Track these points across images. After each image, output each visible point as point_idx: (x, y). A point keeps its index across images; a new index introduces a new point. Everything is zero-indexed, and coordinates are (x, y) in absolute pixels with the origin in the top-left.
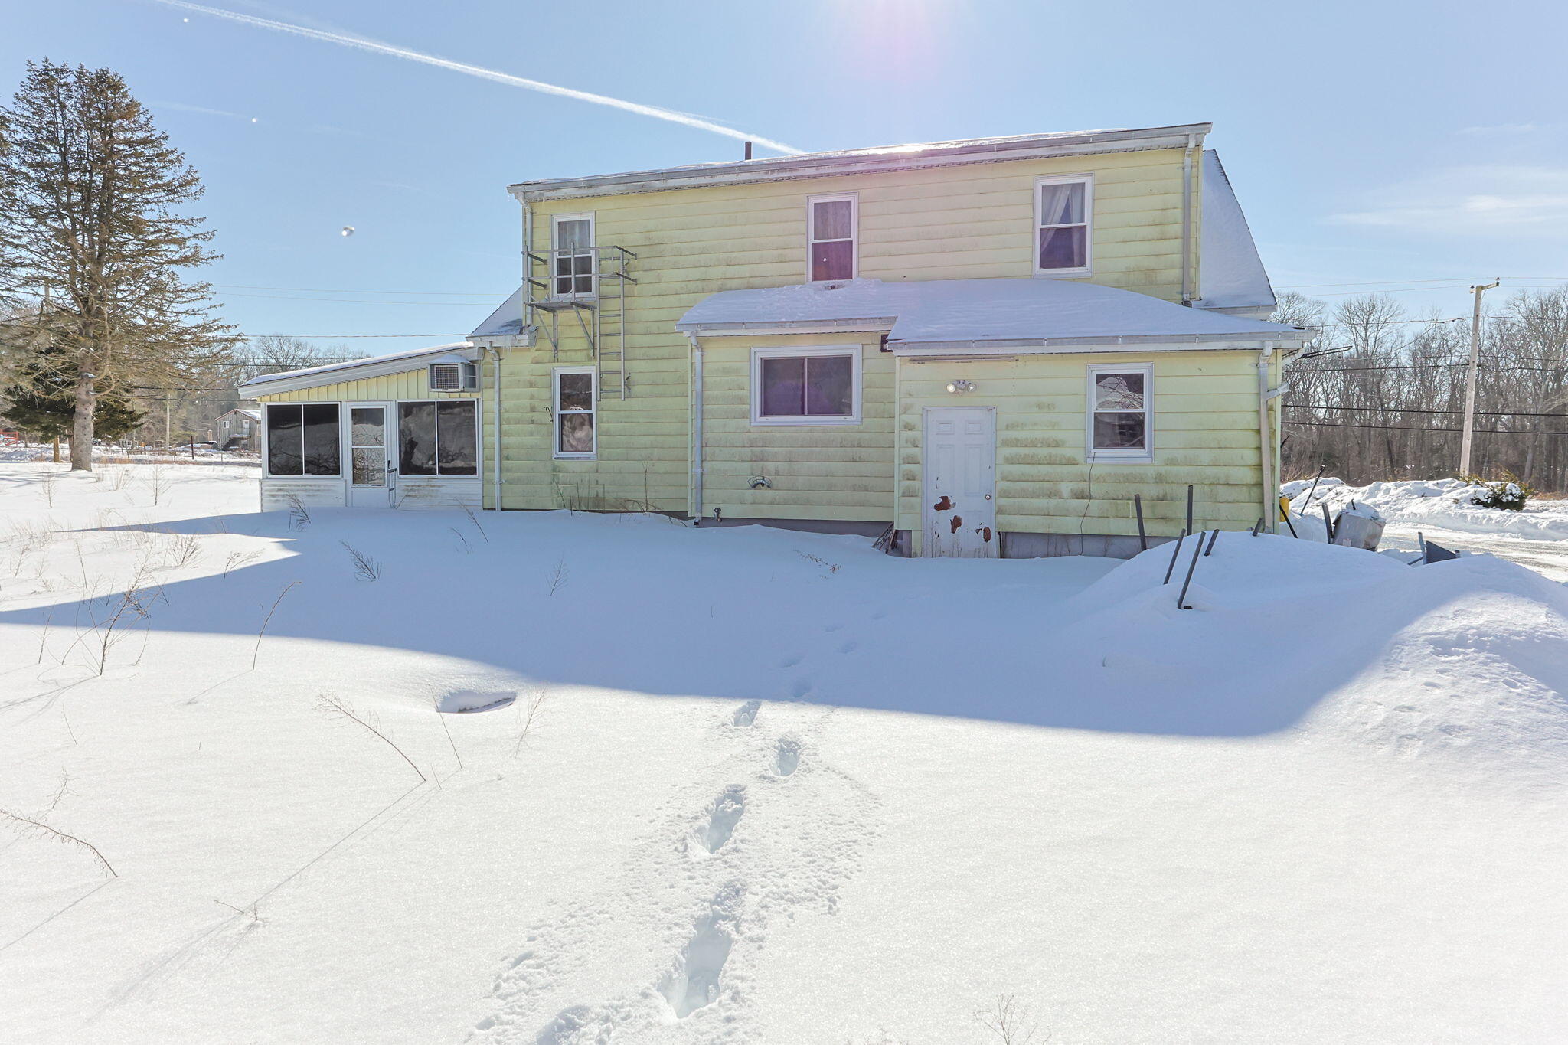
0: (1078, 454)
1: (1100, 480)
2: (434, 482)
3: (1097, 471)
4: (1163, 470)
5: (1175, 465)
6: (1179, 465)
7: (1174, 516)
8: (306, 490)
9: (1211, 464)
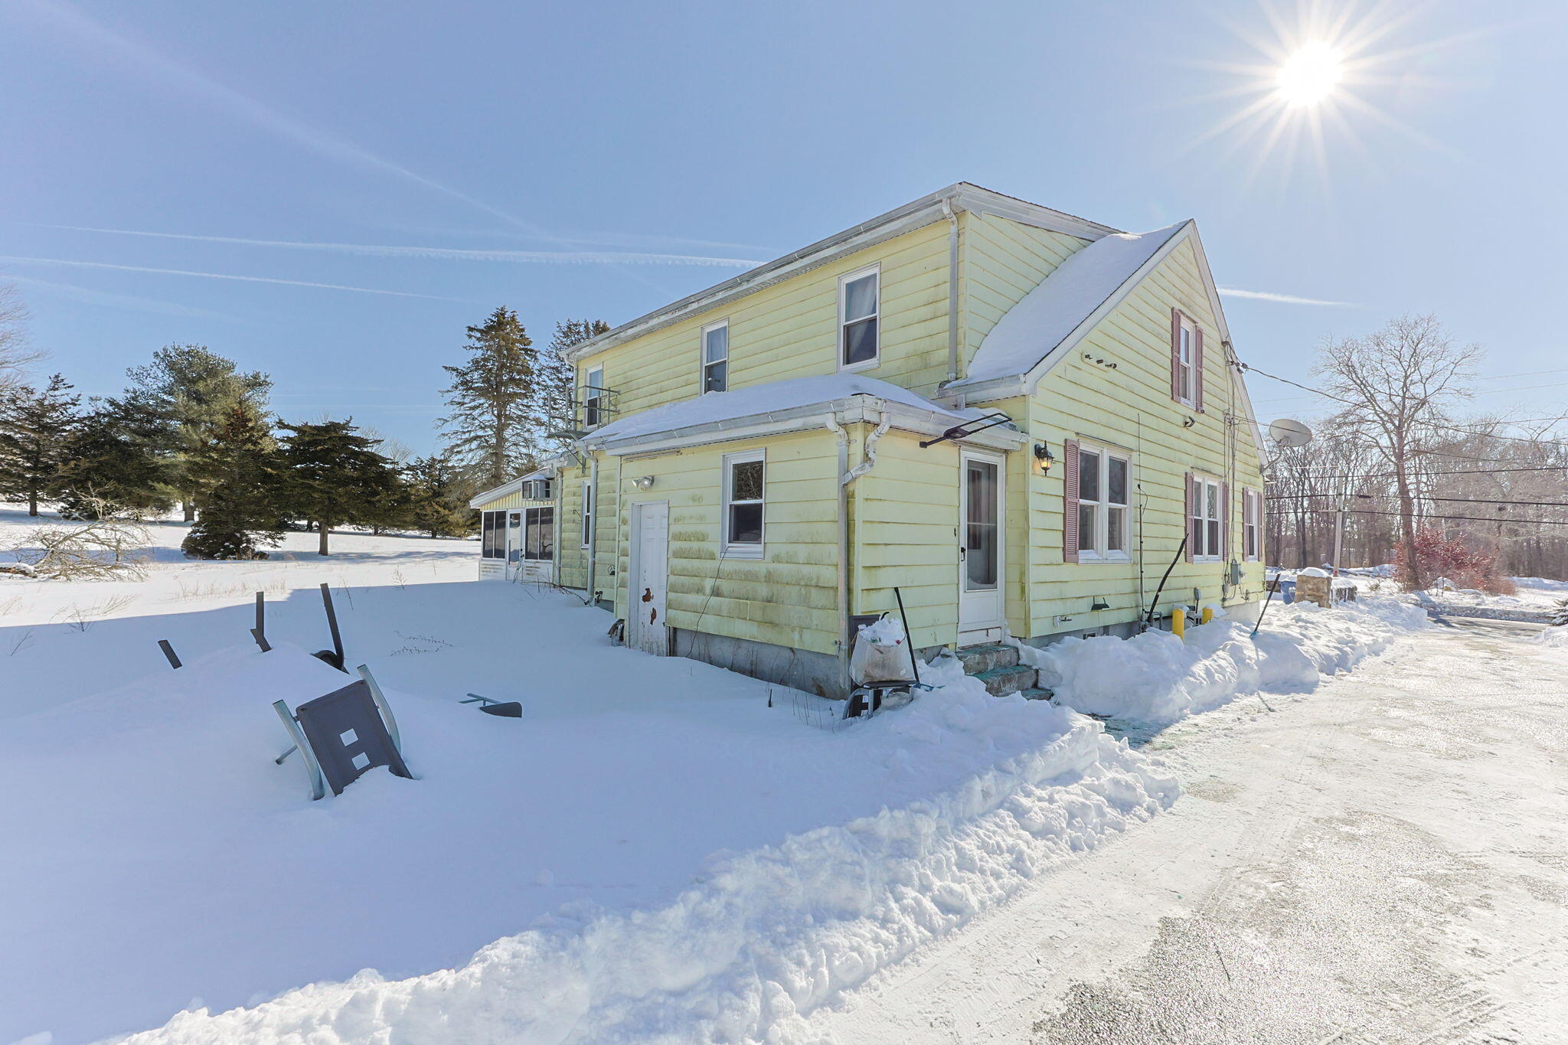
0: (715, 547)
1: (730, 576)
2: (537, 565)
3: (728, 567)
4: (772, 566)
5: (779, 562)
6: (782, 562)
7: (777, 622)
8: (494, 568)
9: (806, 562)
